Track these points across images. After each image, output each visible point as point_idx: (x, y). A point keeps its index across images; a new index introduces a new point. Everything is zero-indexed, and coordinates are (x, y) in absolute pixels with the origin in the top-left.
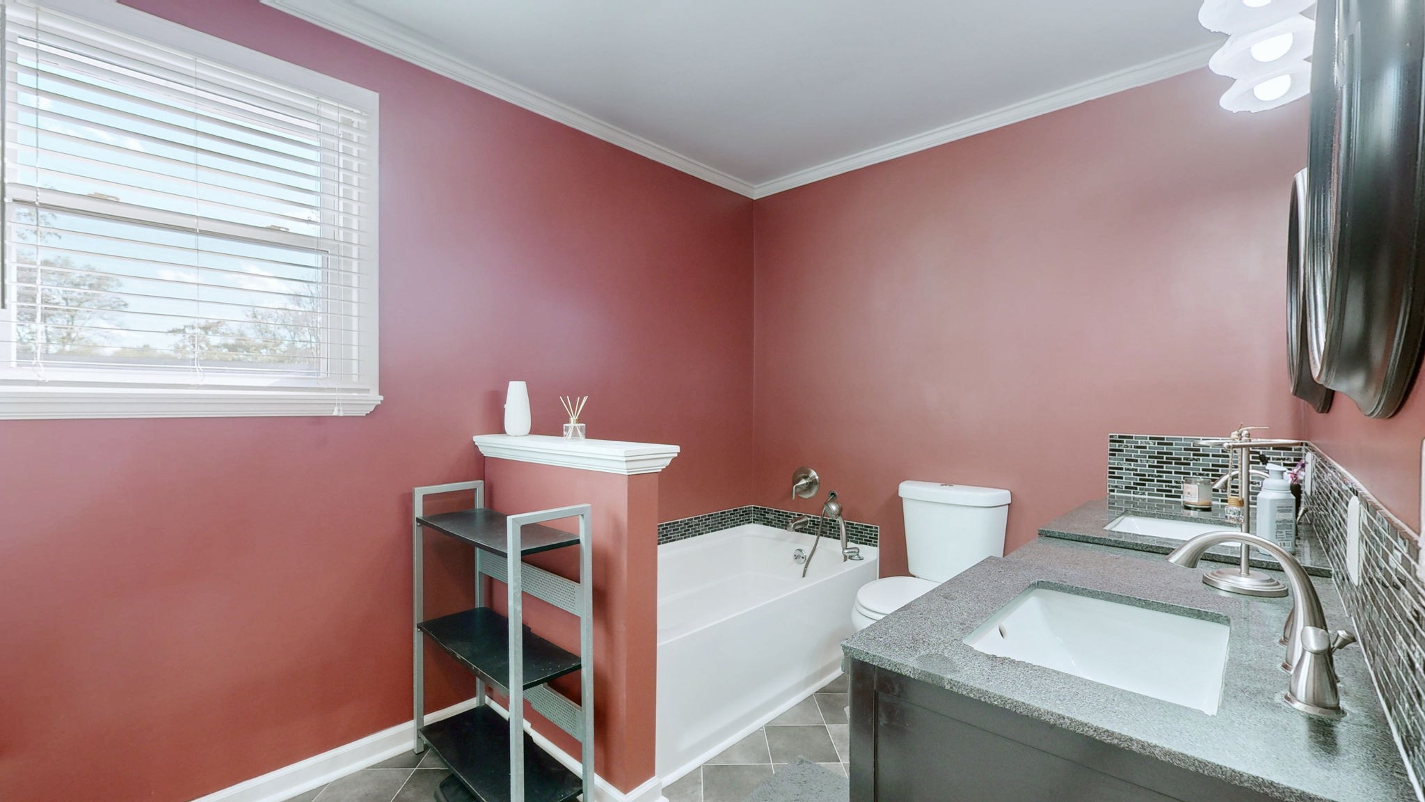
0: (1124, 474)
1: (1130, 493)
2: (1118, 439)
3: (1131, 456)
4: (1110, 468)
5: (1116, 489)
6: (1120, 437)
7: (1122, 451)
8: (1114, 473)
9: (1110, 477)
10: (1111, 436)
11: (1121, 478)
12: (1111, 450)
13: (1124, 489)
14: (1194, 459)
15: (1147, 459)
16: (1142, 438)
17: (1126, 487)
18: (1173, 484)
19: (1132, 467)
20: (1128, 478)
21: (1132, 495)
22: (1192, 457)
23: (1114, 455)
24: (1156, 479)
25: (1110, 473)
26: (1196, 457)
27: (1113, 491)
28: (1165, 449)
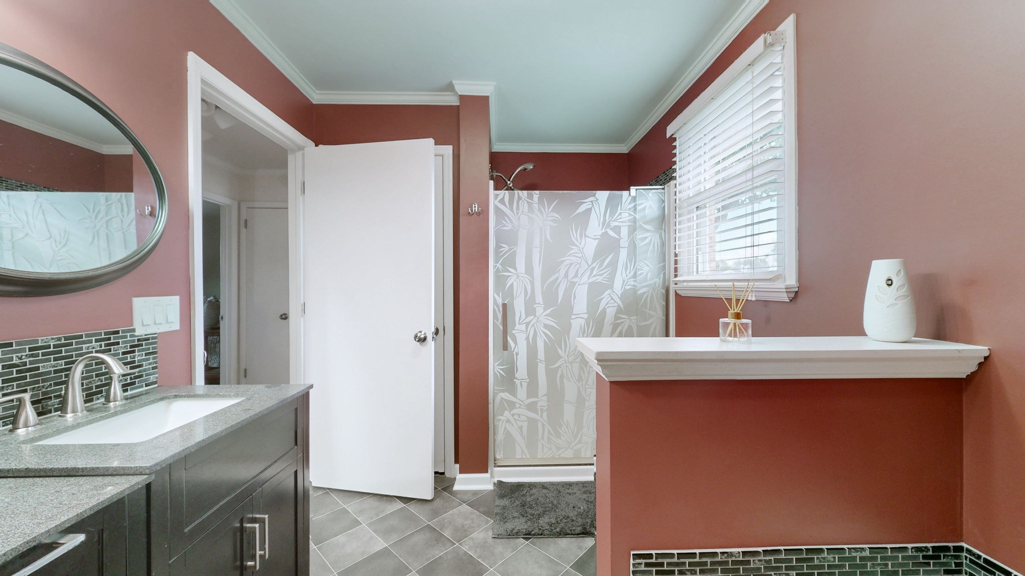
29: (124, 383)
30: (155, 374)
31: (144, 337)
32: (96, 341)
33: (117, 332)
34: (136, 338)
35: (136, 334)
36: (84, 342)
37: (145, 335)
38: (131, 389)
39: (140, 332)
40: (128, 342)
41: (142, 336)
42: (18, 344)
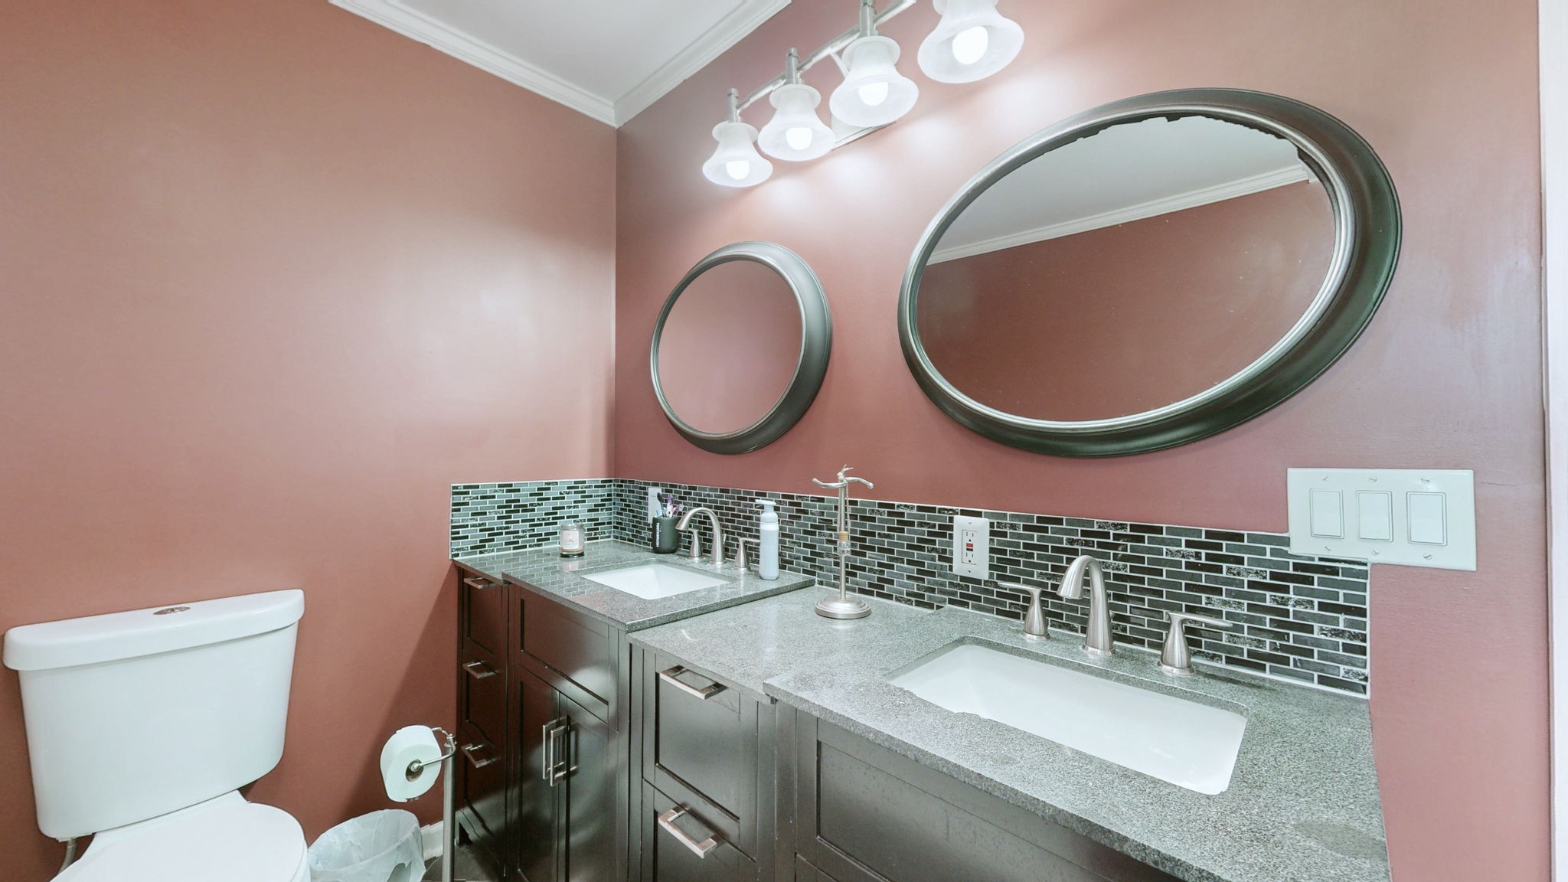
0: (469, 532)
1: (476, 554)
2: (462, 490)
3: (477, 509)
4: (453, 527)
5: (460, 552)
6: (465, 487)
7: (468, 504)
8: (458, 533)
9: (453, 539)
10: (454, 488)
11: (467, 537)
12: (454, 504)
13: (469, 550)
14: (539, 504)
15: (496, 510)
16: (491, 486)
17: (472, 548)
18: (520, 534)
19: (479, 522)
20: (475, 536)
21: (479, 556)
22: (536, 502)
23: (459, 510)
24: (504, 531)
25: (453, 533)
26: (540, 502)
27: (457, 555)
28: (513, 496)
29: (1254, 648)
30: (1354, 665)
31: (1317, 562)
32: (1189, 544)
33: (1240, 537)
34: (1291, 561)
35: (1292, 551)
36: (1163, 542)
37: (1321, 559)
38: (1273, 670)
39: (1303, 545)
40: (1267, 564)
41: (1313, 559)
42: (1069, 522)
